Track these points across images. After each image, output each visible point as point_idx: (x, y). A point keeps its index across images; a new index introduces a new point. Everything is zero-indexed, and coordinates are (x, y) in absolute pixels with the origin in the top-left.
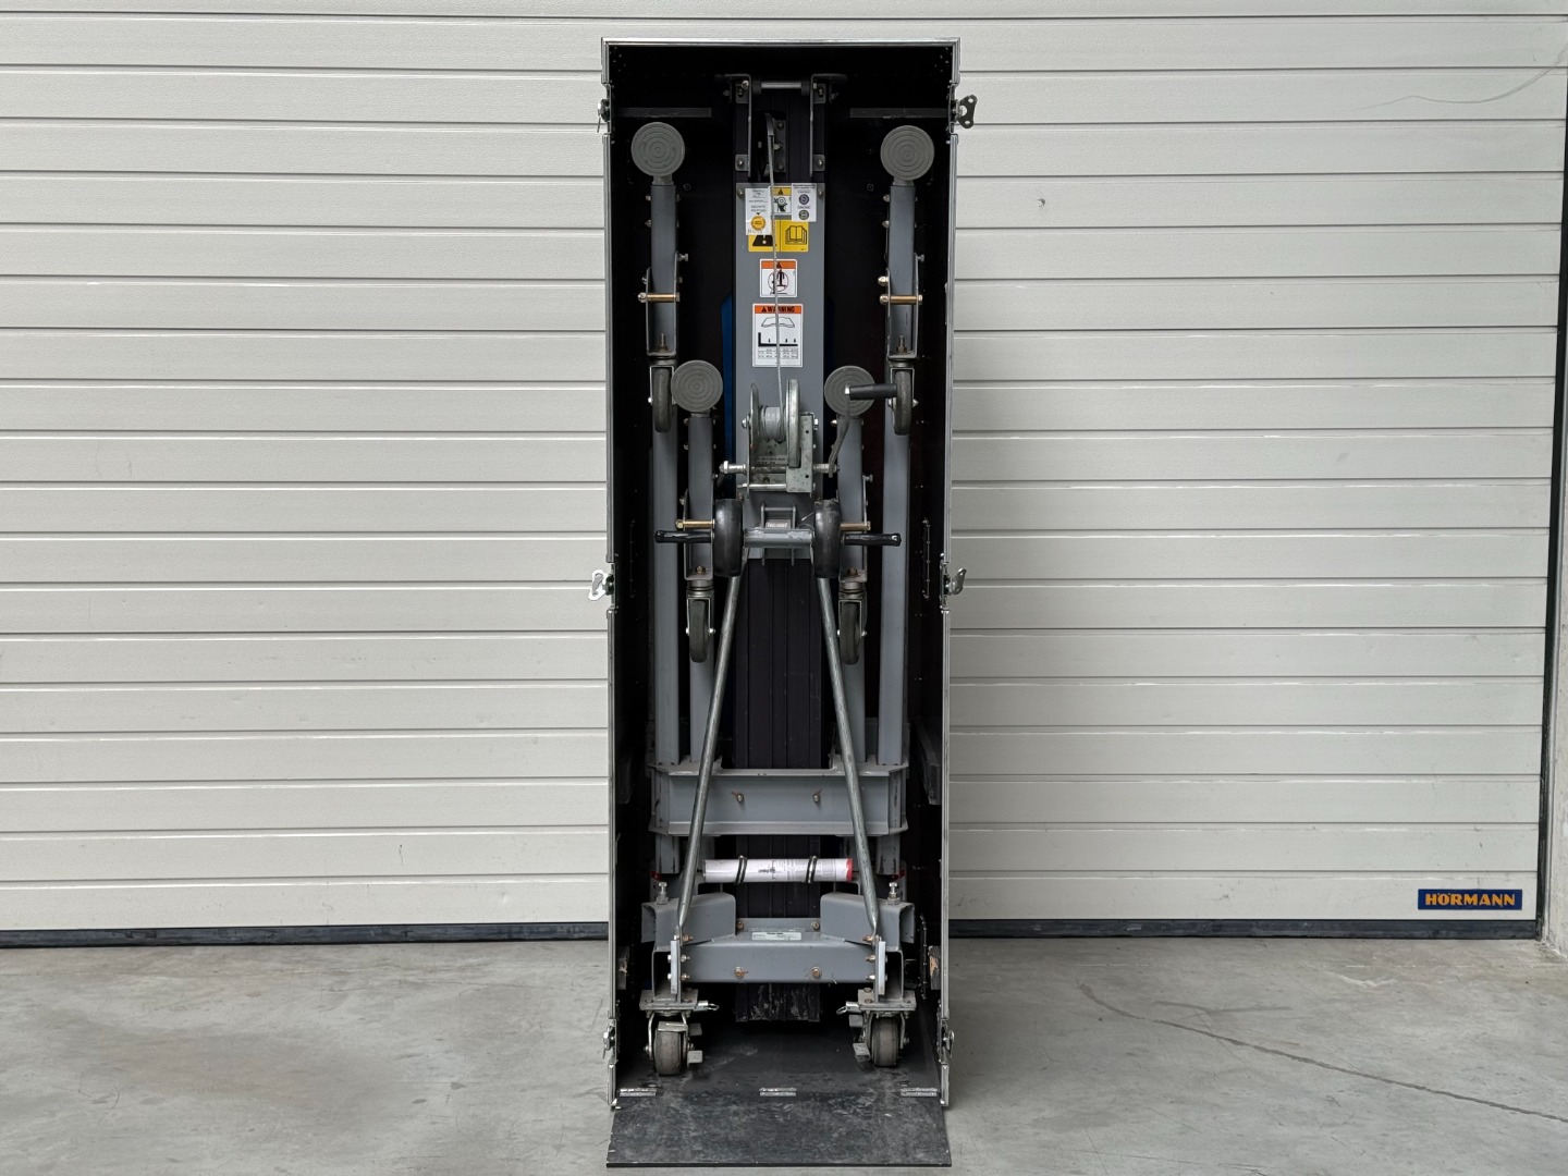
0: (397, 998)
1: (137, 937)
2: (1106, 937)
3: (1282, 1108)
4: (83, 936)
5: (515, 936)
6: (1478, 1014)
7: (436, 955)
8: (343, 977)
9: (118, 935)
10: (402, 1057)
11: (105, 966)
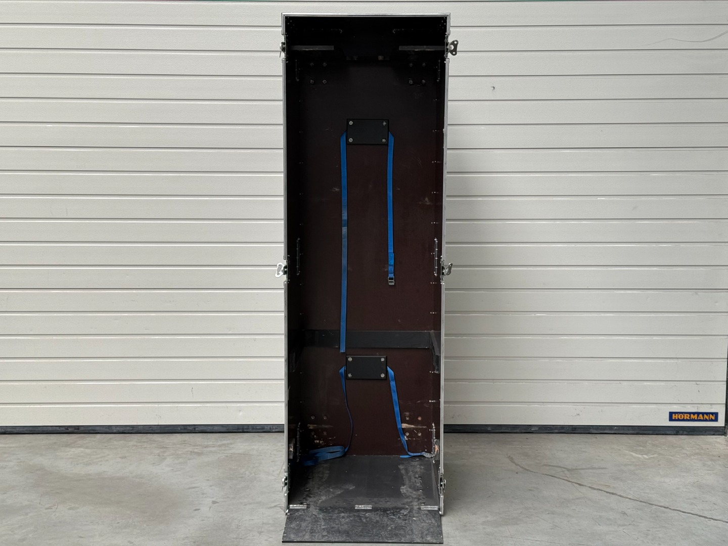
0: (189, 460)
1: (70, 430)
2: (522, 433)
3: (600, 517)
4: (45, 429)
5: (245, 431)
6: (695, 472)
7: (208, 439)
8: (165, 449)
9: (61, 429)
10: (190, 488)
11: (55, 443)
